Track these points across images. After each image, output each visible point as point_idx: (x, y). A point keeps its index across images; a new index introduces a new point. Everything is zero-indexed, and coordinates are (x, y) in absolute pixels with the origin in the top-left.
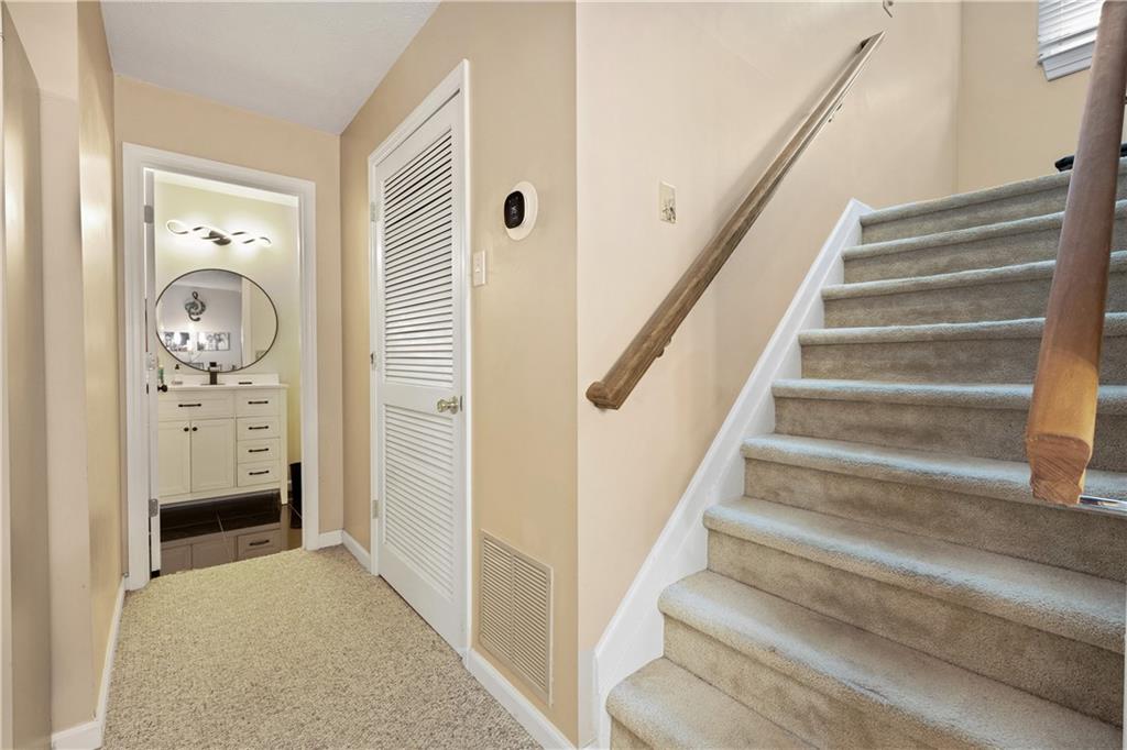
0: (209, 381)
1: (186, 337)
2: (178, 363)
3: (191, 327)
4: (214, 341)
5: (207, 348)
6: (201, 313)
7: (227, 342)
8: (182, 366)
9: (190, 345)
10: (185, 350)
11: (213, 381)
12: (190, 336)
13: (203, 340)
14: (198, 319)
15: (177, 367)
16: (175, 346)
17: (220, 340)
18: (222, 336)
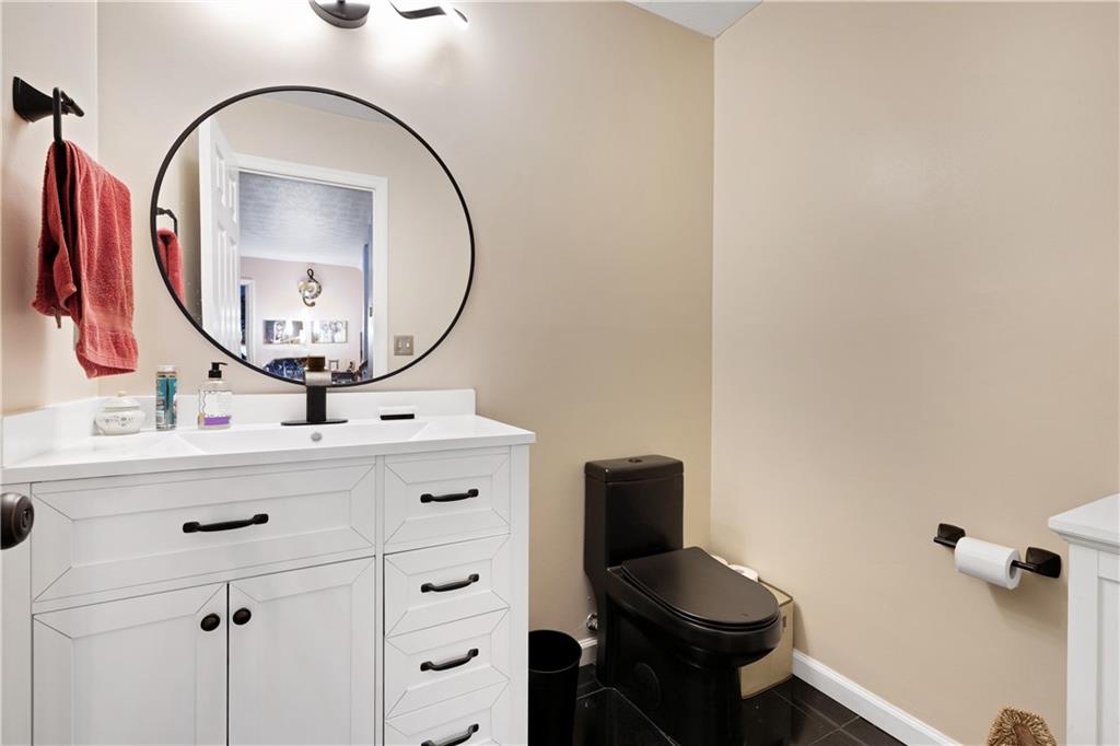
0: (303, 417)
1: (299, 326)
2: (220, 357)
3: (304, 315)
4: (330, 331)
5: (321, 340)
6: (316, 296)
7: (344, 331)
8: (231, 369)
9: (304, 336)
10: (298, 342)
11: (316, 413)
12: (304, 326)
13: (317, 330)
14: (313, 304)
15: (215, 373)
16: (287, 337)
17: (337, 330)
18: (339, 326)
